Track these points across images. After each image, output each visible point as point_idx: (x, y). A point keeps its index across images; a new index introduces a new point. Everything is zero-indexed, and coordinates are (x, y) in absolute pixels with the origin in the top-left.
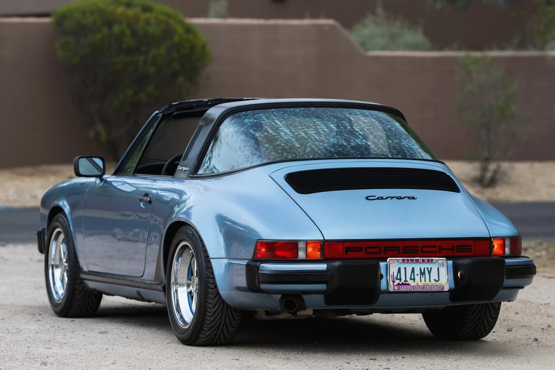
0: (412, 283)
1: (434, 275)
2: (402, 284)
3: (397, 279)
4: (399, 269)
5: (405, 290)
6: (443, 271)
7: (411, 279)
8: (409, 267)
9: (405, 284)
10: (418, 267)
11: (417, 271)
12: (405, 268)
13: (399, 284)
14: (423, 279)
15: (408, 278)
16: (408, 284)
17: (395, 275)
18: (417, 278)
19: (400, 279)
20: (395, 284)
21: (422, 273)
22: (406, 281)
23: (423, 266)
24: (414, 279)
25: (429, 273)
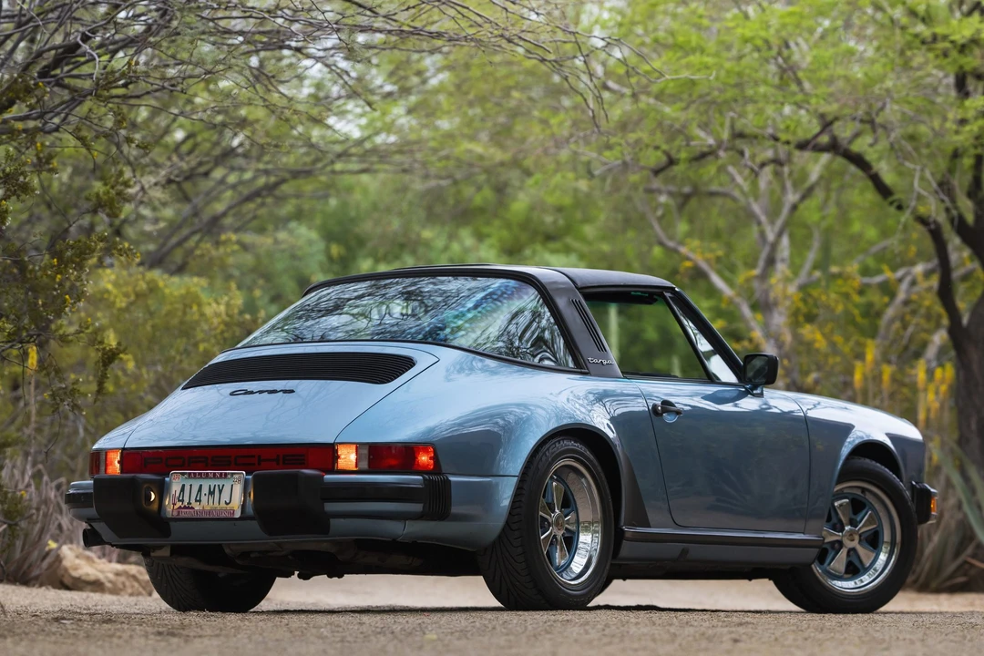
0: (197, 507)
1: (225, 497)
2: (185, 507)
3: (179, 501)
4: (183, 486)
5: (186, 516)
6: (238, 489)
7: (196, 501)
8: (196, 484)
9: (188, 508)
10: (206, 484)
11: (205, 490)
12: (191, 485)
13: (180, 507)
14: (211, 501)
15: (193, 501)
16: (193, 508)
17: (177, 495)
18: (204, 499)
19: (183, 501)
20: (176, 507)
21: (211, 493)
22: (189, 503)
23: (213, 483)
24: (200, 501)
25: (220, 492)
